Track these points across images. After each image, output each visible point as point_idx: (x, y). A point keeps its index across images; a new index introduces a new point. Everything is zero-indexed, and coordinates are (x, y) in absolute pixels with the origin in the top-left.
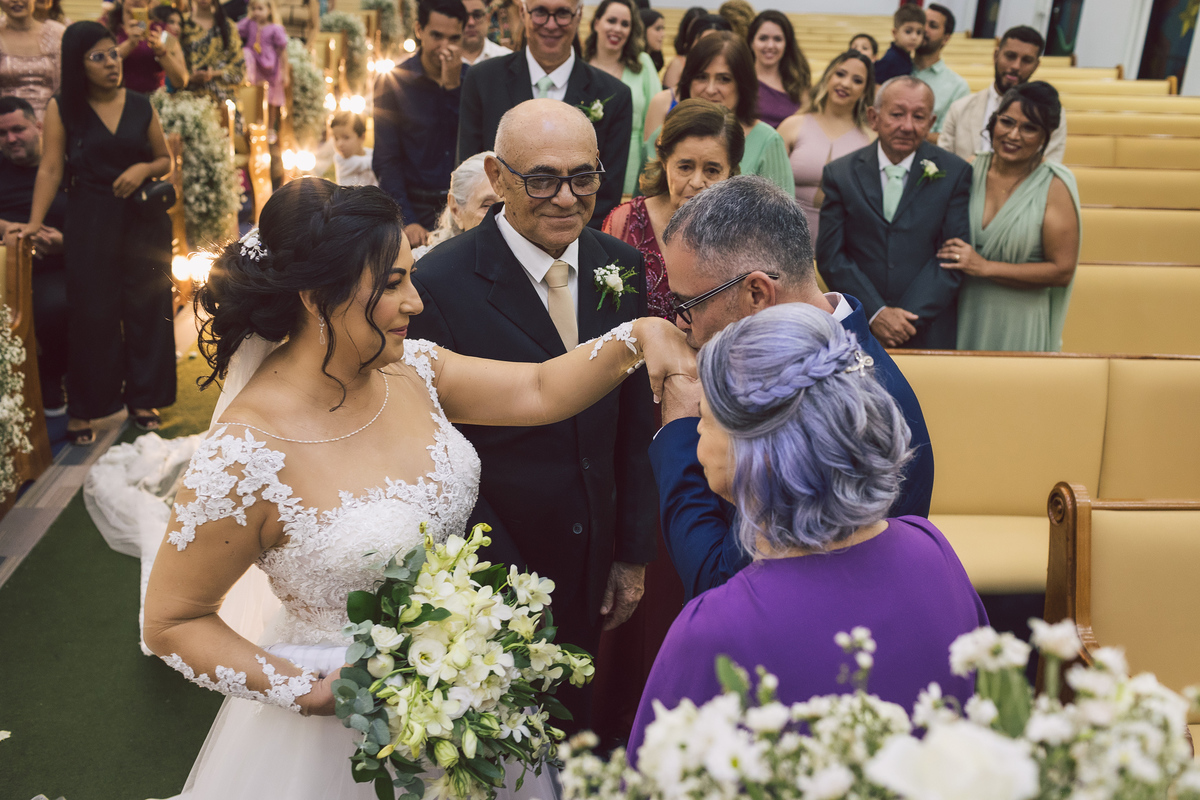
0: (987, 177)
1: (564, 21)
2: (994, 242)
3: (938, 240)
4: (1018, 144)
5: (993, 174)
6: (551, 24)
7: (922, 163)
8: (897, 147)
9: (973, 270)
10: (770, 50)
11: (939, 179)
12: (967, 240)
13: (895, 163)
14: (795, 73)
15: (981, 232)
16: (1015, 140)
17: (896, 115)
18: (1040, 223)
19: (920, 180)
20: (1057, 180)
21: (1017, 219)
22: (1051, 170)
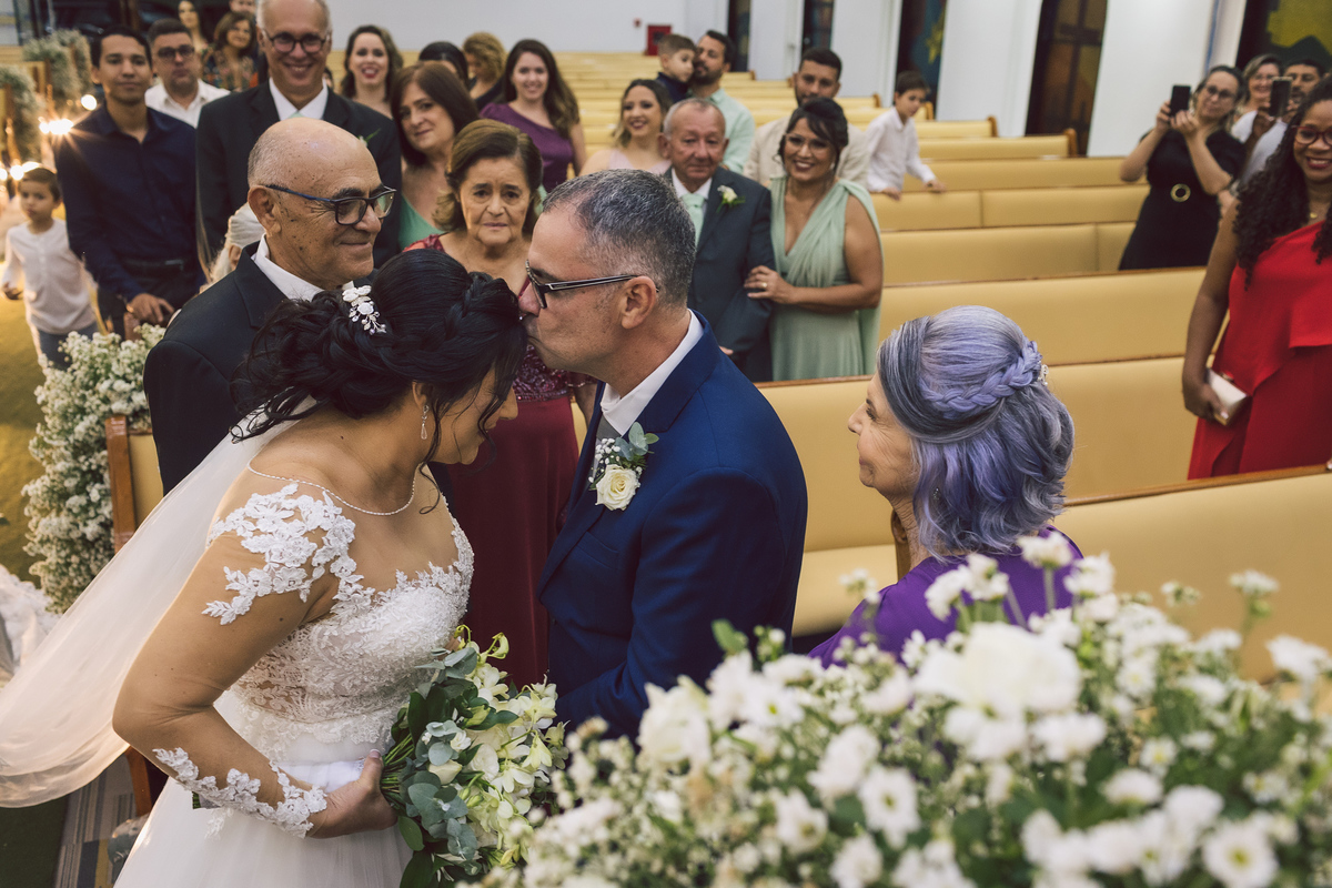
0: (786, 203)
1: (313, 48)
2: (798, 267)
3: (744, 270)
4: (810, 161)
5: (790, 199)
6: (298, 52)
7: (719, 189)
8: (693, 175)
9: (781, 298)
10: (533, 84)
11: (738, 205)
12: (773, 267)
13: (692, 191)
14: (562, 107)
15: (785, 259)
16: (806, 158)
17: (689, 141)
18: (841, 244)
19: (719, 208)
20: (852, 198)
21: (818, 242)
22: (846, 189)
